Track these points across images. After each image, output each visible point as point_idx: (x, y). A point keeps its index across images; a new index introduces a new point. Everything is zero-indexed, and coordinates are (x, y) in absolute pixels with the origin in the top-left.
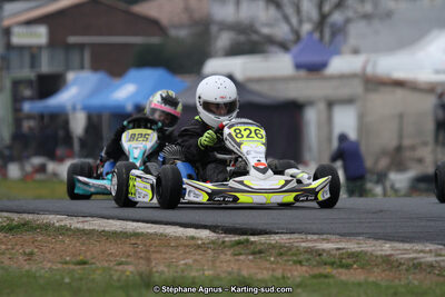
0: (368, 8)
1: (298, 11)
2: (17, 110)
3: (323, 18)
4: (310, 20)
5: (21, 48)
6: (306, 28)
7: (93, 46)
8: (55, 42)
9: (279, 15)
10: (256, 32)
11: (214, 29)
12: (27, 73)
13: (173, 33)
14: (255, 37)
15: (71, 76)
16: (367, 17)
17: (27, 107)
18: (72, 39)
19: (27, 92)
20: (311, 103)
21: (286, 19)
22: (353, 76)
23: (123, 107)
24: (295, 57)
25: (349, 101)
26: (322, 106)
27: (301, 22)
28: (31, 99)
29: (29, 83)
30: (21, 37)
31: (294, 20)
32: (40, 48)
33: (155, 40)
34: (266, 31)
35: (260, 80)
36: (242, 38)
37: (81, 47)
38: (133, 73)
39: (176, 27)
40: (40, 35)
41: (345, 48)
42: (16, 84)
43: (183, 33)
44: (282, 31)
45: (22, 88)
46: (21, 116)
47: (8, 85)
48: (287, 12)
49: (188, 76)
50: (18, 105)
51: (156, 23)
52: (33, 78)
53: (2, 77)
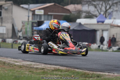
0: (117, 9)
1: (101, 9)
2: (32, 29)
3: (106, 11)
4: (103, 11)
5: (37, 15)
6: (102, 13)
7: (54, 15)
8: (45, 14)
9: (96, 10)
10: (90, 13)
11: (81, 13)
12: (36, 21)
13: (72, 13)
14: (90, 14)
15: (45, 22)
16: (117, 11)
17: (34, 28)
18: (49, 13)
19: (35, 25)
20: (98, 30)
21: (98, 10)
22: (108, 24)
24: (97, 19)
25: (107, 30)
26: (101, 31)
27: (101, 11)
28: (36, 27)
29: (36, 23)
30: (37, 12)
31: (99, 11)
32: (42, 15)
33: (68, 14)
34: (92, 13)
35: (87, 24)
36: (87, 14)
37: (51, 15)
39: (73, 12)
40: (42, 12)
41: (112, 18)
42: (33, 23)
44: (96, 13)
45: (34, 24)
46: (33, 30)
47: (31, 23)
48: (98, 9)
49: (71, 23)
50: (33, 28)
51: (69, 10)
52: (37, 21)
53: (28, 21)
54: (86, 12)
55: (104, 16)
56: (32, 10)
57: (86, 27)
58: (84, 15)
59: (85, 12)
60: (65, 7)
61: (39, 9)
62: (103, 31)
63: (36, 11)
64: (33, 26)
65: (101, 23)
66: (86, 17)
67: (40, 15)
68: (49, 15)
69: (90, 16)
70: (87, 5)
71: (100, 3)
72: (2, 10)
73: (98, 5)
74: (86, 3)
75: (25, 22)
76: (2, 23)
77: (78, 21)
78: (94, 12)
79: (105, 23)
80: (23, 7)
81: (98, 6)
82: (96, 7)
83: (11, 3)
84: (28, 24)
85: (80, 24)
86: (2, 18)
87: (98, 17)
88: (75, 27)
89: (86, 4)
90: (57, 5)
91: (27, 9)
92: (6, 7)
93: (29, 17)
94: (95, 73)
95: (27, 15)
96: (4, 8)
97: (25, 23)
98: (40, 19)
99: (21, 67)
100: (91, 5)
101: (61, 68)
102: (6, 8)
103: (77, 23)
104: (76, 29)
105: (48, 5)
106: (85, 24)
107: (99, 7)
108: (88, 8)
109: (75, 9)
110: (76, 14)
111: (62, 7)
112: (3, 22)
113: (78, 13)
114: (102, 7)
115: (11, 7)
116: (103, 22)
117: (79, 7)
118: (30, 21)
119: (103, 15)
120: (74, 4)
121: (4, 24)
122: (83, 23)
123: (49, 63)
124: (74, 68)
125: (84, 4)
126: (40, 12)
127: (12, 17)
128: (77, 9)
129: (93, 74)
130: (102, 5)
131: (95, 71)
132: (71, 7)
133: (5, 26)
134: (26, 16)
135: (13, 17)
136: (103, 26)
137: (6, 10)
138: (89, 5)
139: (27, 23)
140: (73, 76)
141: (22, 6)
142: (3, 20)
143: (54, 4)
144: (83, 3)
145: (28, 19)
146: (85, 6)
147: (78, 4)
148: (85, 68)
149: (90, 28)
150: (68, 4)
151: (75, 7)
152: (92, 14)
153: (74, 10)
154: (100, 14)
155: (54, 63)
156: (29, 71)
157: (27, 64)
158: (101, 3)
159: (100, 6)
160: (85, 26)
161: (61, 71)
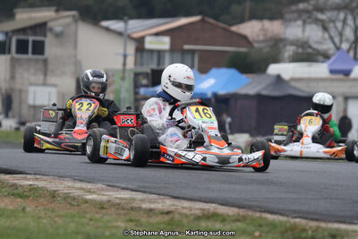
1: (341, 34)
2: (136, 93)
4: (347, 40)
5: (152, 51)
6: (345, 46)
7: (201, 51)
8: (173, 50)
9: (326, 36)
10: (310, 47)
11: (281, 45)
12: (147, 69)
13: (256, 45)
14: (310, 50)
17: (142, 91)
18: (186, 47)
19: (144, 82)
21: (331, 38)
23: (205, 94)
24: (330, 65)
26: (340, 99)
27: (341, 42)
28: (146, 86)
29: (146, 75)
30: (150, 44)
31: (337, 40)
32: (164, 51)
33: (243, 50)
34: (315, 46)
35: (300, 80)
36: (300, 50)
37: (193, 52)
38: (214, 71)
39: (259, 42)
40: (164, 43)
42: (137, 75)
43: (262, 45)
44: (328, 46)
45: (140, 78)
46: (139, 97)
47: (132, 76)
48: (332, 34)
49: (251, 76)
50: (137, 90)
51: (245, 37)
52: (149, 71)
53: (124, 70)
54: (296, 43)
55: (352, 54)
56: (136, 35)
57: (295, 88)
58: (289, 51)
59: (292, 43)
60: (234, 28)
61: (157, 34)
62: (346, 99)
63: (148, 39)
64: (137, 86)
65: (341, 76)
66: (297, 59)
67: (160, 53)
68: (184, 52)
69: (307, 54)
70: (300, 22)
71: (338, 15)
72: (45, 35)
73: (334, 21)
74: (296, 15)
75: (115, 71)
76: (45, 74)
77: (273, 69)
78: (320, 43)
79: (353, 75)
80: (107, 29)
81: (331, 25)
82: (325, 29)
83: (74, 16)
84: (123, 79)
85: (279, 78)
86: (45, 61)
87: (333, 59)
88: (265, 88)
89: (296, 20)
90: (211, 21)
91: (120, 34)
92: (57, 26)
93: (125, 56)
94: (323, 225)
95: (121, 51)
96: (51, 30)
97: (113, 75)
98: (159, 64)
99: (103, 208)
100: (310, 23)
101: (222, 210)
102: (58, 29)
103: (269, 76)
104: (265, 93)
105: (183, 21)
106: (293, 79)
107: (336, 27)
108: (304, 31)
109: (265, 35)
110: (266, 50)
111: (224, 29)
112: (49, 72)
113: (271, 47)
114: (343, 27)
115: (73, 27)
116: (347, 73)
117: (274, 27)
118: (131, 70)
119: (348, 51)
120: (261, 18)
121: (51, 79)
122: (286, 76)
123: (186, 196)
124: (261, 211)
125: (290, 20)
126: (160, 42)
127: (75, 56)
128: (269, 34)
129: (318, 227)
130: (344, 22)
131: (324, 221)
132: (251, 29)
133: (55, 86)
134: (117, 54)
135: (79, 57)
136: (349, 84)
137: (58, 35)
138: (305, 23)
139: (121, 75)
140: (257, 234)
141: (105, 23)
142: (50, 67)
143: (202, 20)
144: (288, 16)
145: (124, 64)
146: (292, 24)
147: (272, 18)
148: (295, 212)
149: (307, 90)
150: (242, 20)
151: (263, 29)
152: (314, 49)
153: (261, 38)
154: (338, 48)
155: (202, 194)
156: (128, 218)
157: (121, 199)
158: (342, 16)
159: (339, 25)
160: (293, 84)
161: (223, 219)
